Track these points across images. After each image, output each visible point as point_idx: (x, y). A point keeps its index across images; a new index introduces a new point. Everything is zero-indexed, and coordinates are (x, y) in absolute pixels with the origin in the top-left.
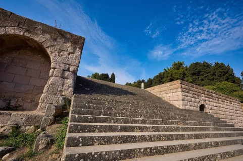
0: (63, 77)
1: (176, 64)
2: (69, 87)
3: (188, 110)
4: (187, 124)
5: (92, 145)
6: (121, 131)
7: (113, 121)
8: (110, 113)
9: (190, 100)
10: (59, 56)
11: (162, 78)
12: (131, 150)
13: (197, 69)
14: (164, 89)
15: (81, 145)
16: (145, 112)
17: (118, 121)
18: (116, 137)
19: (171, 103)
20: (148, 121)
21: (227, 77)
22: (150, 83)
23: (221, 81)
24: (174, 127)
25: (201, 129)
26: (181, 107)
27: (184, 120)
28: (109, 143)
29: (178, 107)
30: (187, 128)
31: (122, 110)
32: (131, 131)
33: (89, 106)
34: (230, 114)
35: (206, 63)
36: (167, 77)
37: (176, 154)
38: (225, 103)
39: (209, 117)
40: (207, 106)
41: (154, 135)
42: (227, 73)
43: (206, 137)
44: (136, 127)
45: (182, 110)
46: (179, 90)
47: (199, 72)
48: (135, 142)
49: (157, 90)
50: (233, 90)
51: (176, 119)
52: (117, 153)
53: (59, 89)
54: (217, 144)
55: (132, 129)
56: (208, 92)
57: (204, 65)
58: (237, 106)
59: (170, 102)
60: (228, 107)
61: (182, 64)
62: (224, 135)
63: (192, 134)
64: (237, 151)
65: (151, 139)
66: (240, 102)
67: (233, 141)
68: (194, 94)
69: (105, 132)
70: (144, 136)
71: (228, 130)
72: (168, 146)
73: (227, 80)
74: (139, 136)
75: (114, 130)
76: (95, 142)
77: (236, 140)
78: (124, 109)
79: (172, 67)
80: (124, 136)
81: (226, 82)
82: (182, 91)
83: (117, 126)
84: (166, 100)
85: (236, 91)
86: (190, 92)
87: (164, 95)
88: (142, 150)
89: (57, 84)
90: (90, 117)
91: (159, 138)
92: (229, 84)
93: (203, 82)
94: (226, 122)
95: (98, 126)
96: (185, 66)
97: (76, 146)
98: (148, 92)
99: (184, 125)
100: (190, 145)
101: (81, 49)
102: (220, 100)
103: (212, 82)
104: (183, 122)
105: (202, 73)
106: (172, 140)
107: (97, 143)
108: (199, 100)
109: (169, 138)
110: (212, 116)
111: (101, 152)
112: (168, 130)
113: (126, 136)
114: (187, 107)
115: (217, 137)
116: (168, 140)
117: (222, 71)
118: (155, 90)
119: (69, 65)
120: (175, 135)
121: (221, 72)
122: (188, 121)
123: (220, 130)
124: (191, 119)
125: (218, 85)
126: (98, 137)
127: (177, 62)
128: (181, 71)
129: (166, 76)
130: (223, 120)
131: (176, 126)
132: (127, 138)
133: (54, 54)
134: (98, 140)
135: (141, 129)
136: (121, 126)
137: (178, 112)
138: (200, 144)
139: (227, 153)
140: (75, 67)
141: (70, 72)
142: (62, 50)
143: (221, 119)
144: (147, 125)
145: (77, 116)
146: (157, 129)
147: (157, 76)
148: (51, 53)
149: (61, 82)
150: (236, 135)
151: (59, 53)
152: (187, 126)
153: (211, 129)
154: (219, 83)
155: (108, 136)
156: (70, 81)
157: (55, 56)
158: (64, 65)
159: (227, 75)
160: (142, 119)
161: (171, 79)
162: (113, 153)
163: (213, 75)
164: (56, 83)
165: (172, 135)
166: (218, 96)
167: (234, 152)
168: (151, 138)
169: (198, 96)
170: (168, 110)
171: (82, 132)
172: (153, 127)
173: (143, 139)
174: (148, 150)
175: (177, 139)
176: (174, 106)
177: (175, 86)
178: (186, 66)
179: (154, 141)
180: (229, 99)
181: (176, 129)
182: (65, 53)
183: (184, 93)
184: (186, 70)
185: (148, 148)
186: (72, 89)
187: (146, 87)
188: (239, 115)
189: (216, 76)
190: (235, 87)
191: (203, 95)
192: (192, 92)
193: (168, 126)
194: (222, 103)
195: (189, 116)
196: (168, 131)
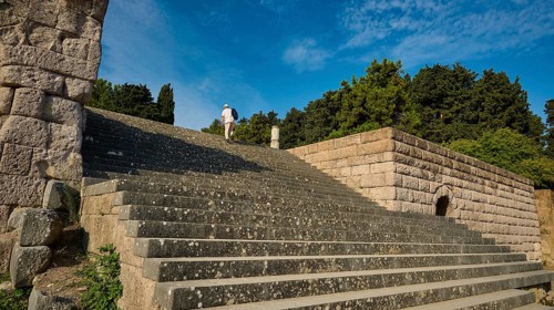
0: (46, 117)
1: (378, 69)
2: (68, 150)
3: (409, 215)
4: (408, 250)
5: (223, 304)
6: (269, 272)
7: (244, 251)
8: (231, 230)
9: (415, 185)
10: (27, 42)
11: (333, 111)
13: (435, 87)
14: (345, 151)
15: (200, 305)
16: (310, 224)
17: (256, 250)
18: (268, 285)
19: (364, 193)
20: (323, 248)
21: (510, 114)
22: (295, 124)
23: (495, 127)
24: (383, 259)
25: (439, 261)
26: (391, 206)
27: (401, 239)
28: (255, 299)
29: (381, 204)
30: (408, 259)
31: (255, 221)
32: (290, 273)
34: (507, 219)
35: (463, 71)
36: (351, 107)
38: (499, 192)
39: (458, 230)
40: (453, 201)
41: (343, 278)
42: (511, 103)
43: (448, 279)
44: (302, 261)
45: (395, 214)
46: (389, 156)
47: (441, 97)
48: (306, 294)
49: (325, 154)
50: (522, 153)
51: (382, 239)
53: (37, 157)
54: (469, 292)
55: (293, 267)
56: (459, 160)
57: (457, 77)
58: (526, 199)
59: (360, 191)
60: (504, 201)
61: (395, 70)
62: (486, 273)
63: (420, 273)
64: (504, 301)
65: (337, 286)
66: (532, 188)
67: (502, 282)
68: (424, 167)
69: (237, 276)
70: (323, 280)
71: (494, 260)
72: (374, 299)
73: (509, 124)
74: (314, 281)
75: (255, 270)
76: (229, 299)
77: (507, 281)
78: (259, 218)
79: (365, 75)
80: (285, 282)
81: (508, 130)
82: (397, 160)
83: (262, 262)
84: (350, 185)
85: (527, 156)
86: (417, 161)
87: (346, 171)
89: (26, 139)
90: (193, 242)
91: (353, 284)
92: (514, 136)
93: (449, 128)
94: (493, 241)
95: (222, 264)
96: (402, 76)
98: (297, 159)
99: (402, 253)
100: (416, 294)
101: (99, 20)
102: (487, 182)
103: (473, 127)
104: (400, 246)
105: (450, 100)
106: (380, 286)
107: (232, 301)
108: (437, 184)
109: (374, 283)
110: (465, 227)
112: (368, 265)
113: (288, 283)
114: (406, 206)
115: (472, 276)
116: (370, 288)
117: (501, 96)
118: (318, 156)
119: (65, 76)
120: (385, 275)
121: (497, 100)
122: (411, 244)
123: (479, 260)
124: (419, 238)
125: (487, 138)
126: (234, 286)
127: (381, 63)
128: (391, 90)
129: (346, 103)
130: (488, 236)
131: (386, 256)
132: (290, 287)
133: (9, 37)
134: (232, 293)
135: (313, 266)
136: (269, 262)
137: (386, 220)
138: (436, 292)
139: (484, 305)
140: (83, 84)
141: (69, 99)
142: (38, 24)
143: (484, 236)
144: (326, 257)
145: (162, 241)
146: (346, 265)
147: (319, 104)
149: (38, 135)
150: (509, 270)
151: (28, 31)
152: (408, 255)
153: (460, 260)
154: (489, 134)
155: (253, 284)
156: (69, 132)
157: (14, 44)
158: (47, 75)
159: (511, 109)
160: (309, 243)
161: (360, 114)
163: (476, 109)
164: (22, 137)
165: (379, 277)
166: (483, 173)
167: (499, 304)
168: (338, 284)
169: (435, 172)
170: (363, 217)
171: (188, 279)
172: (337, 260)
173: (322, 287)
174: (338, 307)
175: (390, 284)
176: (371, 203)
177: (377, 145)
178: (407, 77)
179: (344, 291)
180: (507, 181)
181: (386, 263)
182: (49, 33)
183: (401, 167)
184: (406, 88)
185: (338, 303)
186: (79, 156)
187: (289, 141)
188: (526, 222)
189: (482, 111)
190: (527, 145)
191: (447, 170)
192: (422, 163)
193: (368, 256)
194: (491, 190)
195: (412, 230)
196: (368, 268)
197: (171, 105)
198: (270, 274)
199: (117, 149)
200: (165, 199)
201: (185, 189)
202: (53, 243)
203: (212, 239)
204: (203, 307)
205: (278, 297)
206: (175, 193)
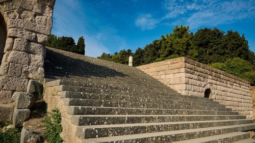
0: (28, 51)
1: (178, 30)
2: (38, 66)
3: (192, 97)
4: (191, 113)
5: (107, 136)
6: (128, 122)
7: (117, 112)
8: (111, 103)
9: (194, 83)
10: (20, 17)
11: (158, 49)
12: (145, 138)
13: (205, 38)
14: (163, 67)
15: (97, 136)
16: (146, 101)
17: (122, 112)
18: (128, 128)
19: (171, 87)
20: (152, 112)
21: (240, 51)
22: (139, 55)
23: (232, 57)
24: (180, 117)
25: (205, 118)
26: (184, 93)
27: (188, 108)
28: (122, 134)
29: (179, 92)
30: (192, 117)
31: (121, 99)
32: (138, 123)
33: (85, 95)
34: (238, 99)
35: (218, 31)
36: (166, 47)
37: (182, 141)
38: (234, 87)
39: (215, 104)
40: (213, 91)
41: (162, 125)
42: (240, 46)
43: (210, 126)
44: (143, 117)
45: (185, 96)
46: (183, 70)
47: (208, 43)
48: (145, 132)
49: (154, 69)
50: (245, 69)
51: (180, 108)
52: (134, 142)
53: (24, 69)
54: (219, 132)
55: (139, 120)
56: (215, 72)
57: (215, 33)
58: (247, 91)
59: (169, 86)
60: (236, 91)
61: (186, 30)
62: (227, 124)
63: (197, 124)
64: (236, 137)
65: (159, 129)
66: (250, 85)
67: (235, 128)
68: (199, 75)
69: (113, 124)
70: (153, 126)
71: (231, 118)
72: (176, 135)
73: (239, 56)
74: (148, 126)
75: (122, 121)
76: (110, 134)
77: (237, 128)
78: (124, 97)
79: (172, 33)
80: (135, 127)
81: (238, 58)
82: (187, 72)
83: (125, 117)
84: (165, 83)
85: (247, 70)
86: (196, 72)
87: (163, 77)
88: (154, 139)
89: (20, 61)
90: (94, 108)
91: (166, 128)
92: (241, 61)
93: (211, 57)
94: (231, 109)
95: (107, 118)
96: (190, 33)
97: (93, 138)
98: (141, 71)
99: (188, 114)
100: (195, 133)
101: (52, 7)
102: (228, 82)
103: (222, 57)
104: (188, 111)
105: (211, 44)
106: (178, 129)
107: (111, 135)
108: (205, 83)
109: (176, 127)
110: (218, 103)
111: (121, 141)
112: (173, 120)
113: (137, 127)
114: (191, 93)
115: (221, 125)
116: (174, 130)
117: (236, 42)
118: (150, 70)
119: (37, 33)
120: (181, 124)
121: (234, 44)
122: (193, 110)
123: (224, 118)
124: (196, 108)
125: (229, 62)
126: (112, 128)
127: (179, 27)
128: (185, 39)
129: (163, 46)
131: (181, 116)
132: (137, 129)
133: (12, 15)
134: (111, 131)
135: (148, 120)
136: (128, 117)
137: (181, 99)
138: (204, 132)
139: (226, 139)
140: (45, 36)
141: (38, 43)
142: (25, 9)
143: (226, 107)
144: (154, 116)
145: (80, 107)
146: (163, 119)
147: (151, 46)
148: (8, 14)
149: (25, 59)
150: (238, 123)
151: (20, 13)
152: (191, 115)
153: (215, 118)
154: (230, 60)
155: (121, 127)
156: (38, 58)
157: (14, 19)
158: (28, 32)
159: (240, 48)
160: (146, 109)
161: (170, 51)
162: (130, 141)
163: (224, 49)
164: (18, 60)
165: (178, 125)
166: (227, 78)
167: (233, 138)
169: (204, 78)
170: (170, 98)
171: (92, 125)
172: (159, 117)
173: (152, 129)
174: (159, 139)
175: (183, 128)
176: (174, 91)
177: (178, 65)
178: (192, 33)
179: (162, 131)
180: (238, 82)
181: (181, 119)
182: (29, 14)
183: (189, 75)
184: (191, 39)
185: (159, 137)
186: (43, 69)
187: (137, 63)
188: (246, 101)
189: (227, 49)
190: (247, 64)
191: (210, 77)
192: (198, 73)
193: (173, 116)
194: (230, 86)
195: (193, 104)
197: (84, 46)
198: (128, 123)
199: (59, 66)
200: (81, 88)
201: (90, 84)
202: (32, 108)
203: (102, 107)
204: (99, 137)
205: (132, 133)
206: (86, 86)
